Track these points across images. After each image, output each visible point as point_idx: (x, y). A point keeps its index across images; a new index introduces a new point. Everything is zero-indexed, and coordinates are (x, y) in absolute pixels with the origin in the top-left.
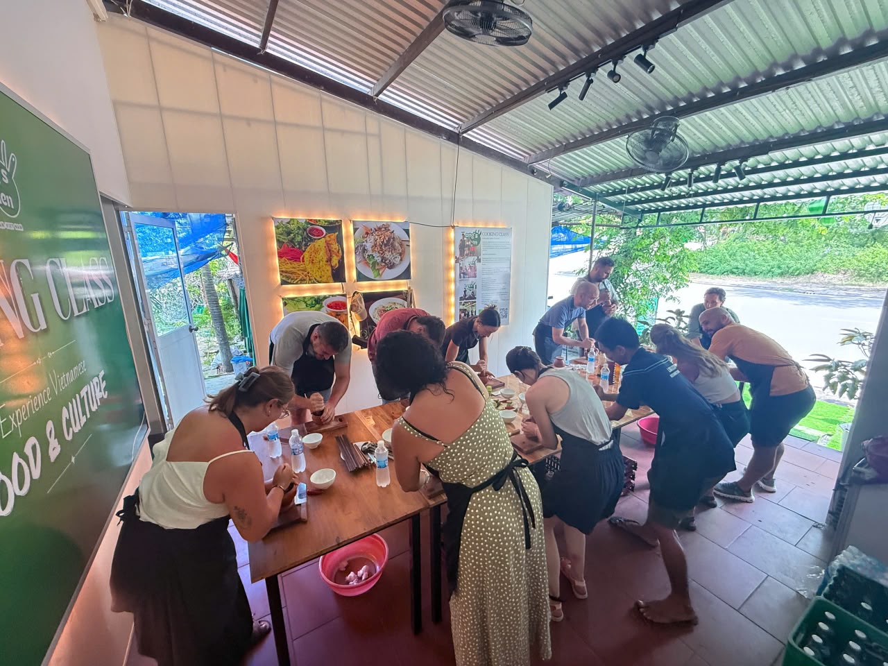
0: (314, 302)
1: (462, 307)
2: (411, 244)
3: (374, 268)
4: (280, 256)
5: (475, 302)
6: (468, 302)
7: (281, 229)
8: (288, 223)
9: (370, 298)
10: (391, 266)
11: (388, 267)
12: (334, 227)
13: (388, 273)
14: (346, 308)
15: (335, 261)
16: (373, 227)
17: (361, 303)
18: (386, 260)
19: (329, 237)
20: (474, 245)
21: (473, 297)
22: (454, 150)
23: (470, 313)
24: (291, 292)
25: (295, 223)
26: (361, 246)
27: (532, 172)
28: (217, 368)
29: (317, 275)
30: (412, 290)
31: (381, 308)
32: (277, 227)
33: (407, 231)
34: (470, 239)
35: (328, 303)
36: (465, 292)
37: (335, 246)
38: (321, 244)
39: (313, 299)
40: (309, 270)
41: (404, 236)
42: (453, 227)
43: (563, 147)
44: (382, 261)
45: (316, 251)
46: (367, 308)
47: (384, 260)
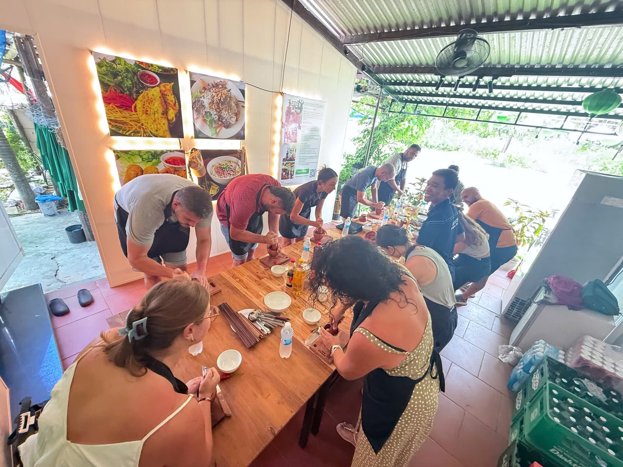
0: (150, 157)
1: (284, 167)
2: (246, 105)
3: (212, 125)
4: (107, 100)
5: (294, 163)
6: (288, 163)
7: (104, 68)
8: (114, 61)
9: (208, 155)
10: (228, 126)
11: (225, 127)
12: (170, 76)
13: (224, 132)
14: (185, 164)
15: (172, 114)
16: (211, 82)
17: (201, 160)
18: (222, 119)
19: (164, 86)
20: (298, 114)
21: (292, 159)
22: (288, 13)
23: (290, 173)
24: (123, 143)
25: (123, 63)
26: (199, 101)
27: (346, 52)
28: (17, 205)
29: (152, 127)
30: (245, 150)
31: (217, 165)
32: (99, 65)
33: (243, 92)
34: (294, 107)
35: (166, 158)
36: (287, 154)
37: (171, 98)
38: (155, 94)
39: (149, 154)
40: (143, 122)
41: (239, 95)
42: (282, 94)
43: (378, 35)
44: (219, 118)
45: (150, 101)
46: (206, 165)
47: (220, 118)
